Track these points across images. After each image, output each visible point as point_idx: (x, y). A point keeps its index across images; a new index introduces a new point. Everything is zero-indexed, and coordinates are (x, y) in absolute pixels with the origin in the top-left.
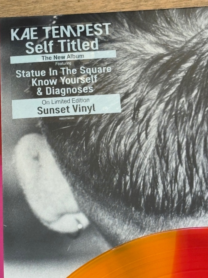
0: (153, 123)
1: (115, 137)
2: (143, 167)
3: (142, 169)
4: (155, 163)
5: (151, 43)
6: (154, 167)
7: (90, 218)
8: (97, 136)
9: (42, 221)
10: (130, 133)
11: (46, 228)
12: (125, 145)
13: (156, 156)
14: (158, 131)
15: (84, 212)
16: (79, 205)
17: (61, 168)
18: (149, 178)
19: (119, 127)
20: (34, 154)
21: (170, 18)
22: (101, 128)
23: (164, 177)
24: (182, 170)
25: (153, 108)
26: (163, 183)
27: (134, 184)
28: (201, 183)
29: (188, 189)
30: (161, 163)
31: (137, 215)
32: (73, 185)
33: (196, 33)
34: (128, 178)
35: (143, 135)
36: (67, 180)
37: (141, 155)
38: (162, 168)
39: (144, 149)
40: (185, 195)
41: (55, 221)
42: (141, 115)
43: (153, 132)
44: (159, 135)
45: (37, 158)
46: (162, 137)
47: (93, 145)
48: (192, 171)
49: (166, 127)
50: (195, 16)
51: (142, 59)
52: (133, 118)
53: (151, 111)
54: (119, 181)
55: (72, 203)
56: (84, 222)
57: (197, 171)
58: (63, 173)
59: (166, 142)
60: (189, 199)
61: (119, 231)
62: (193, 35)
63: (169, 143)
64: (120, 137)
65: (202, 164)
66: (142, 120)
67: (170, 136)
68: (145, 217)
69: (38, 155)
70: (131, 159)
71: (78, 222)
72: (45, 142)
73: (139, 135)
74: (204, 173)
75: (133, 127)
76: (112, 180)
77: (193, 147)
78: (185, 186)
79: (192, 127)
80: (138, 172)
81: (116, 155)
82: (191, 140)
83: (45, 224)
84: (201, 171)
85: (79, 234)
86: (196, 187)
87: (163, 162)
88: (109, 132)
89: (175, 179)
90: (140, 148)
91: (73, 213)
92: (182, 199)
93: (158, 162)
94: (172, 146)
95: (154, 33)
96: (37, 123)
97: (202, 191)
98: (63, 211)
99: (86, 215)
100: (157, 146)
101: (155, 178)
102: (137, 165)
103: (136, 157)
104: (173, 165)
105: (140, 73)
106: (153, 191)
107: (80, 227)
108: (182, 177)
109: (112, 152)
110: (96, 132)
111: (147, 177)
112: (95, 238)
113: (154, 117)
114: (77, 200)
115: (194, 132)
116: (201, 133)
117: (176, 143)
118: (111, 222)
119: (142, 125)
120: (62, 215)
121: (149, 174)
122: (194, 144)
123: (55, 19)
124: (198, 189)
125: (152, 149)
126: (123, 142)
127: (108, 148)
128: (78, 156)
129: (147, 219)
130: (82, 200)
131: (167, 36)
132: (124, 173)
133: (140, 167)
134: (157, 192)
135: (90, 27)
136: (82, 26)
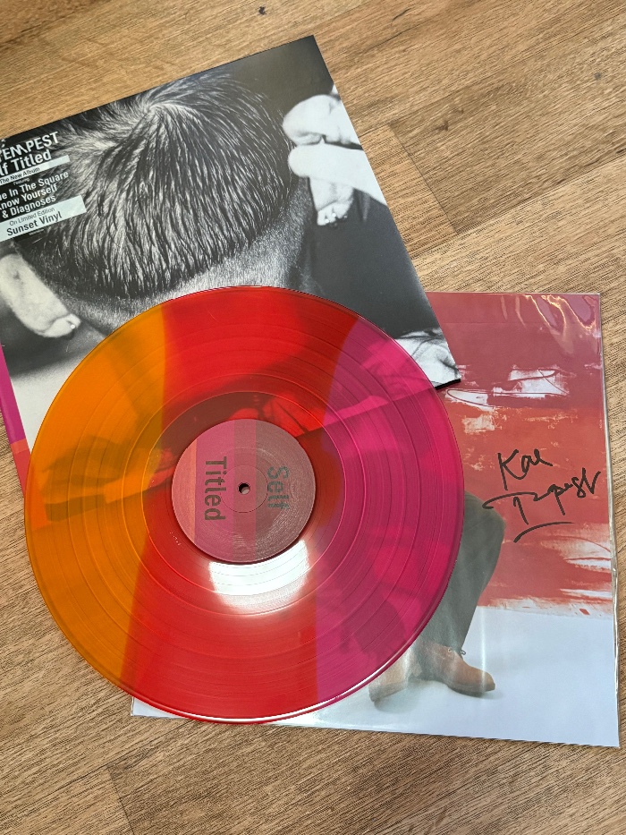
0: (119, 214)
1: (86, 237)
2: (119, 257)
3: (119, 259)
4: (130, 250)
5: (100, 139)
6: (129, 254)
7: (80, 316)
8: (69, 240)
9: (36, 332)
10: (99, 229)
11: (41, 337)
12: (98, 241)
13: (130, 244)
14: (126, 220)
15: (74, 313)
16: (67, 308)
17: (42, 279)
18: (127, 266)
19: (87, 226)
20: (14, 273)
21: (113, 112)
22: (71, 231)
23: (141, 261)
24: (155, 250)
25: (116, 199)
26: (142, 267)
27: (114, 275)
28: (176, 257)
29: (164, 267)
30: (135, 249)
31: (123, 302)
32: (57, 292)
33: (140, 118)
34: (107, 271)
35: (112, 227)
36: (50, 288)
37: (115, 246)
38: (137, 253)
39: (116, 240)
40: (164, 272)
41: (48, 329)
42: (106, 209)
43: (121, 222)
44: (128, 223)
45: (17, 277)
46: (131, 224)
47: (67, 250)
48: (164, 248)
49: (133, 213)
50: (136, 103)
51: (95, 156)
52: (99, 215)
53: (115, 203)
54: (100, 276)
55: (60, 307)
56: (76, 321)
57: (170, 247)
58: (45, 284)
59: (135, 229)
60: (168, 275)
61: (110, 321)
62: (137, 121)
63: (139, 228)
64: (91, 236)
65: (173, 239)
66: (108, 214)
67: (138, 221)
68: (132, 301)
69: (18, 273)
70: (106, 253)
71: (70, 323)
72: (21, 259)
73: (108, 228)
74: (176, 247)
75: (101, 222)
76: (93, 277)
77: (161, 226)
78: (161, 264)
79: (155, 208)
80: (115, 264)
81: (91, 253)
82: (158, 219)
83: (40, 334)
84: (173, 246)
85: (73, 333)
86: (172, 262)
87: (137, 247)
88: (80, 233)
89: (151, 260)
90: (112, 241)
91: (64, 316)
92: (162, 277)
93: (132, 249)
94: (142, 230)
95: (101, 129)
96: (9, 244)
97: (178, 264)
98: (53, 317)
99: (76, 315)
100: (128, 234)
101: (133, 264)
102: (112, 256)
103: (110, 250)
104: (147, 247)
105: (96, 170)
106: (133, 277)
107: (73, 327)
108: (157, 256)
109: (86, 252)
110: (67, 237)
111: (125, 266)
112: (89, 334)
113: (119, 208)
114: (65, 304)
115: (159, 212)
116: (165, 211)
117: (145, 226)
118: (101, 315)
119: (109, 218)
120: (53, 321)
121: (126, 262)
122: (161, 223)
123: (3, 143)
124: (174, 263)
125: (123, 238)
126: (94, 239)
127: (82, 248)
128: (55, 264)
129: (134, 303)
130: (69, 302)
131: (114, 129)
132: (102, 268)
133: (116, 257)
134: (138, 277)
135: (38, 141)
136: (31, 142)
